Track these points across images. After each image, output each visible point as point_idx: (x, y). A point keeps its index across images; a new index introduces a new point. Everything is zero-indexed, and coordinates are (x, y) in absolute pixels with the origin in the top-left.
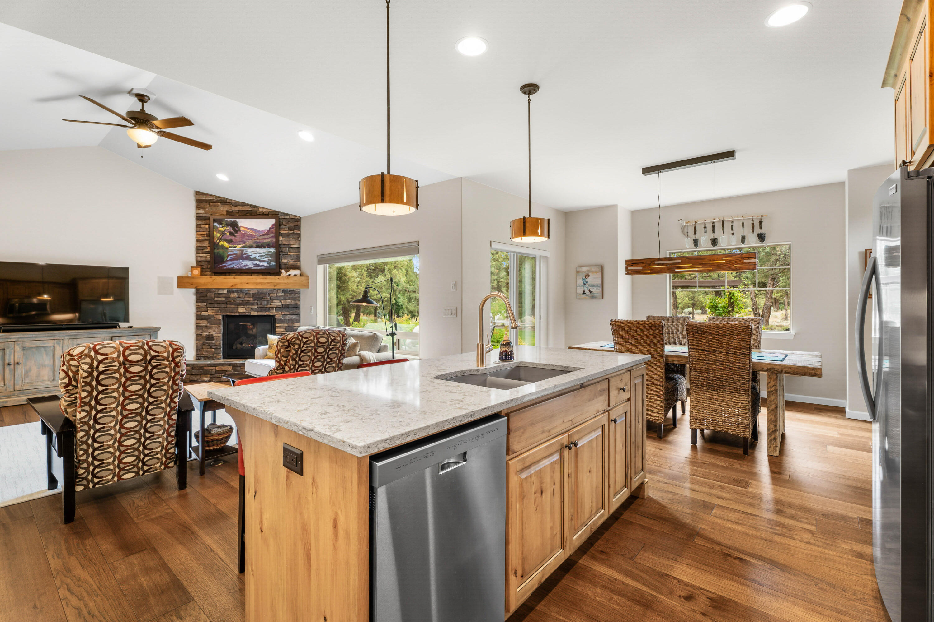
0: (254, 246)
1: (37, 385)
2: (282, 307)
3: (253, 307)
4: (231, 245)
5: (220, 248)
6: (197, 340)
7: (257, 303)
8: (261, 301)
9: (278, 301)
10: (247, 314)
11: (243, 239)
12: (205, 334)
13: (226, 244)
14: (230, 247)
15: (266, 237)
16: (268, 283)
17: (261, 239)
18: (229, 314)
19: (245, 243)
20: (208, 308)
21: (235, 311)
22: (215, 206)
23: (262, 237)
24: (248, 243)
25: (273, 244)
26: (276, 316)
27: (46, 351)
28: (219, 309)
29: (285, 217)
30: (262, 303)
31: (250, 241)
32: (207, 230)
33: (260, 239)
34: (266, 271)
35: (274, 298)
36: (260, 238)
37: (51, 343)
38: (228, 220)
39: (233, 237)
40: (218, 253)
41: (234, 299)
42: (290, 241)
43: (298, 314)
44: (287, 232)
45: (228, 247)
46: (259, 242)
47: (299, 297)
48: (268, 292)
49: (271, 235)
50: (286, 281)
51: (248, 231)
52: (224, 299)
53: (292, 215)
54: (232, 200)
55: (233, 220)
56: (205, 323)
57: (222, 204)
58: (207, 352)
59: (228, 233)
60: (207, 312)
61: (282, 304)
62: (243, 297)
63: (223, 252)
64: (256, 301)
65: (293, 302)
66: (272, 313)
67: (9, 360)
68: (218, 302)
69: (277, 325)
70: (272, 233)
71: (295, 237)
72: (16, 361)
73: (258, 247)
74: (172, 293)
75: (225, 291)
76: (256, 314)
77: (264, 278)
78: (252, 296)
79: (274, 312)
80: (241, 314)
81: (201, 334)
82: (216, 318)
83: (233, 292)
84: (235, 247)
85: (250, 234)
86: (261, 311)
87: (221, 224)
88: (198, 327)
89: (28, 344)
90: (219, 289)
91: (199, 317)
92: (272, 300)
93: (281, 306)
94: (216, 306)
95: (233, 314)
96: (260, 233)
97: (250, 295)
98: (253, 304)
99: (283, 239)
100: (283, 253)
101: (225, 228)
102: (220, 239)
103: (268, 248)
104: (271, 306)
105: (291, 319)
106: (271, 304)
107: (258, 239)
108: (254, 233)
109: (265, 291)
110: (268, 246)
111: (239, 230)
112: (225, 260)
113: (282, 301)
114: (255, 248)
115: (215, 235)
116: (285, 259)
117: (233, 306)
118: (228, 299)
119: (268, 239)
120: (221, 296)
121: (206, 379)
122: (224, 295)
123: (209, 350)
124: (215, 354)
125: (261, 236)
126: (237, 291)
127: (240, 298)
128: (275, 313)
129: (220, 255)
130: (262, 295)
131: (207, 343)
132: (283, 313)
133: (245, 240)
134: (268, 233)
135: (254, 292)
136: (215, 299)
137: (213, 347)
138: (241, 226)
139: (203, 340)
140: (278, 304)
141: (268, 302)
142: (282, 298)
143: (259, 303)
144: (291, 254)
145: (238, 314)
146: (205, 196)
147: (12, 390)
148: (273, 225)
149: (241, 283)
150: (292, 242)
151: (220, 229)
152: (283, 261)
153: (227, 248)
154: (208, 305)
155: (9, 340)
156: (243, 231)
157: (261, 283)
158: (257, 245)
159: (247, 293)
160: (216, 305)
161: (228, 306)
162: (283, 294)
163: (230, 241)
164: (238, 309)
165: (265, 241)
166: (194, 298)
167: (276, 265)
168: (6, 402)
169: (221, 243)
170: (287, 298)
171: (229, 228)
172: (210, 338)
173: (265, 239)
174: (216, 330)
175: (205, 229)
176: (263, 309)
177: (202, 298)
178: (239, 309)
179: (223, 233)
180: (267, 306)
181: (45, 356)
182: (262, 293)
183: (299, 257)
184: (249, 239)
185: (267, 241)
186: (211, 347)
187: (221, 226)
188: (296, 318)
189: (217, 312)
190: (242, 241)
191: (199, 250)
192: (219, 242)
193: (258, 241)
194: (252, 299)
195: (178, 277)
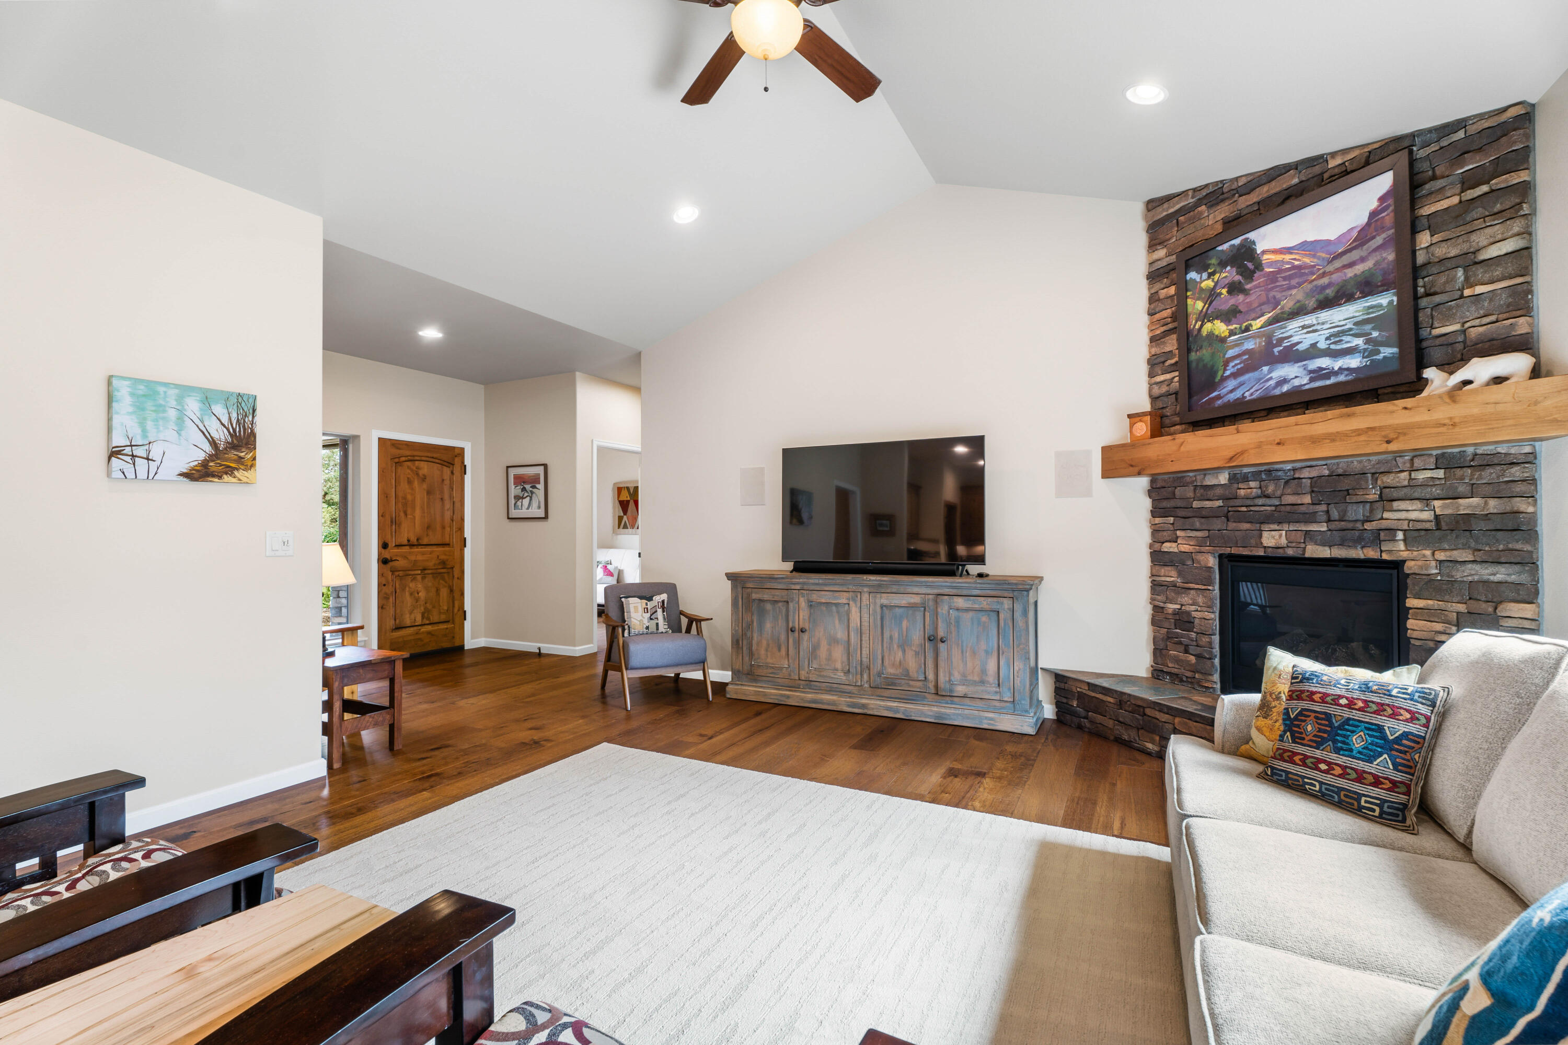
0: (1312, 303)
1: (826, 676)
2: (1439, 528)
3: (1314, 527)
4: (1232, 327)
5: (1205, 344)
6: (1154, 622)
7: (1328, 512)
8: (1342, 506)
9: (1418, 505)
10: (1290, 552)
11: (1272, 294)
12: (1172, 607)
13: (1220, 328)
14: (1232, 333)
15: (1355, 255)
16: (1359, 432)
17: (1338, 270)
18: (1234, 551)
19: (1277, 303)
20: (1179, 533)
21: (1253, 542)
22: (1192, 221)
23: (1338, 264)
24: (1287, 304)
25: (1385, 273)
26: (1410, 567)
27: (838, 612)
28: (1206, 534)
29: (1444, 142)
30: (1345, 512)
31: (1294, 292)
32: (1173, 301)
33: (1331, 273)
34: (1360, 388)
35: (1395, 494)
36: (1330, 268)
37: (843, 599)
38: (1225, 247)
39: (1241, 297)
40: (1199, 360)
41: (1249, 502)
42: (1474, 237)
43: (1530, 563)
44: (1455, 200)
45: (1227, 334)
46: (1330, 285)
47: (1533, 481)
48: (1368, 467)
49: (1379, 240)
50: (1443, 413)
51: (1287, 257)
52: (1220, 503)
53: (1481, 117)
54: (1237, 179)
55: (1237, 242)
56: (1170, 575)
57: (1212, 206)
58: (1177, 660)
59: (1224, 291)
60: (1174, 545)
61: (1437, 517)
62: (1279, 493)
63: (1213, 355)
64: (1323, 507)
65: (1493, 505)
66: (1389, 552)
67: (793, 622)
68: (1204, 513)
69: (1411, 602)
70: (1383, 229)
71: (1498, 207)
72: (801, 627)
73: (1326, 304)
74: (1088, 493)
75: (1223, 478)
76: (1325, 552)
77: (1341, 416)
78: (1308, 489)
79: (1398, 549)
80: (1270, 553)
81: (1163, 608)
82: (1199, 562)
83: (1245, 479)
84: (1247, 329)
85: (1294, 267)
86: (1342, 544)
87: (1205, 268)
88: (1157, 586)
89: (815, 597)
90: (1205, 472)
91: (1158, 558)
92: (1386, 499)
93: (1432, 526)
94: (1198, 525)
95: (1245, 552)
96: (1332, 248)
97: (1300, 485)
98: (1310, 518)
99: (1436, 238)
100: (1437, 299)
101: (1216, 277)
102: (1205, 317)
103: (1365, 295)
104: (1384, 524)
105: (1486, 583)
106: (1386, 515)
107: (1324, 275)
108: (1307, 260)
109: (1356, 466)
110: (1367, 287)
111: (1259, 266)
112: (1219, 378)
113: (1437, 503)
114: (1314, 310)
115: (1190, 309)
116: (1448, 318)
117: (1246, 526)
118: (1232, 503)
119: (1363, 260)
120: (1210, 493)
121: (1150, 746)
122: (1219, 491)
123: (1182, 655)
124: (1198, 672)
125: (1335, 258)
126: (1256, 476)
127: (1268, 497)
128: (1405, 555)
129: (1205, 366)
130: (1345, 484)
131: (1177, 636)
132: (1441, 556)
133: (1278, 295)
134: (1363, 236)
135: (1314, 473)
136: (1196, 504)
137: (1192, 649)
138: (1264, 252)
139: (1166, 625)
140: (1414, 515)
141: (1372, 511)
142: (1436, 491)
143: (1335, 514)
144: (1479, 289)
145: (1261, 553)
146: (1166, 205)
147: (797, 678)
148: (1382, 199)
149: (1259, 445)
150: (1480, 239)
151: (1203, 285)
152: (1436, 332)
153: (1223, 340)
154: (1180, 522)
155: (793, 587)
156: (1271, 264)
157: (1333, 438)
158: (1321, 297)
159: (1292, 480)
160: (1197, 523)
161: (1232, 525)
162: (1440, 473)
163: (1228, 316)
164: (1261, 536)
165: (1350, 273)
166: (1146, 504)
167: (1402, 355)
168: (788, 697)
169: (1208, 326)
170: (1462, 489)
171: (1229, 274)
172: (1183, 620)
173: (1351, 265)
174: (1200, 600)
175: (1169, 301)
176: (1349, 534)
177: (1165, 504)
178: (1265, 534)
179: (1212, 295)
180: (1368, 526)
181: (837, 622)
182: (1344, 475)
183: (1530, 292)
184: (1290, 288)
185: (1359, 269)
186: (1186, 651)
187: (1205, 275)
188: (1513, 578)
189: (1201, 543)
190: (1267, 302)
191: (1155, 364)
192: (1202, 326)
193: (1325, 281)
194: (1307, 499)
195: (1106, 450)
